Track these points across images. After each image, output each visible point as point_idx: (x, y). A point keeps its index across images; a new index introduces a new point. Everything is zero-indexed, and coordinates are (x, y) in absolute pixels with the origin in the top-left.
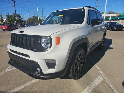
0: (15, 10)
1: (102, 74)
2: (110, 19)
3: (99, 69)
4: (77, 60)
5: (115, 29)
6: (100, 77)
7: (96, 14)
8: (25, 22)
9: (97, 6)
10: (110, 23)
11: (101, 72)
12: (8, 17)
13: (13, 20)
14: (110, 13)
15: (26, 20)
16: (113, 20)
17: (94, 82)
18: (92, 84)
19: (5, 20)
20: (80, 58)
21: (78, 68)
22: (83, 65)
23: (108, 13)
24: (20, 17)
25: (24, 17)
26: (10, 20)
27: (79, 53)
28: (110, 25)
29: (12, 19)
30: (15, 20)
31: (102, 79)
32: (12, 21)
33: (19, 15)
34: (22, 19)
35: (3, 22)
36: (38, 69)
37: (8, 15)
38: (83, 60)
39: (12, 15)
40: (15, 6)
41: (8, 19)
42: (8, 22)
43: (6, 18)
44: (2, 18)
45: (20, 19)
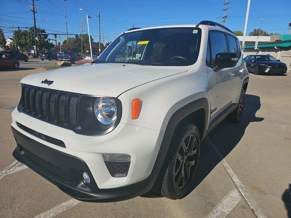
0: (35, 19)
1: (238, 184)
2: (256, 48)
3: (230, 171)
4: (181, 152)
5: (267, 71)
6: (234, 193)
7: (227, 39)
8: (58, 48)
9: (226, 17)
10: (255, 56)
11: (236, 179)
12: (18, 35)
13: (28, 41)
14: (256, 33)
15: (59, 43)
16: (263, 49)
17: (219, 208)
18: (215, 211)
19: (9, 42)
20: (187, 148)
21: (183, 172)
22: (193, 163)
23: (251, 34)
24: (46, 36)
25: (55, 35)
26: (22, 41)
27: (186, 137)
28: (255, 62)
29: (26, 40)
30: (33, 43)
31: (240, 199)
32: (27, 44)
33: (43, 31)
34: (51, 42)
35: (5, 46)
36: (85, 175)
37: (17, 29)
38: (194, 152)
39: (28, 30)
40: (34, 9)
41: (17, 39)
42: (17, 46)
43: (13, 37)
44: (3, 37)
45: (46, 40)
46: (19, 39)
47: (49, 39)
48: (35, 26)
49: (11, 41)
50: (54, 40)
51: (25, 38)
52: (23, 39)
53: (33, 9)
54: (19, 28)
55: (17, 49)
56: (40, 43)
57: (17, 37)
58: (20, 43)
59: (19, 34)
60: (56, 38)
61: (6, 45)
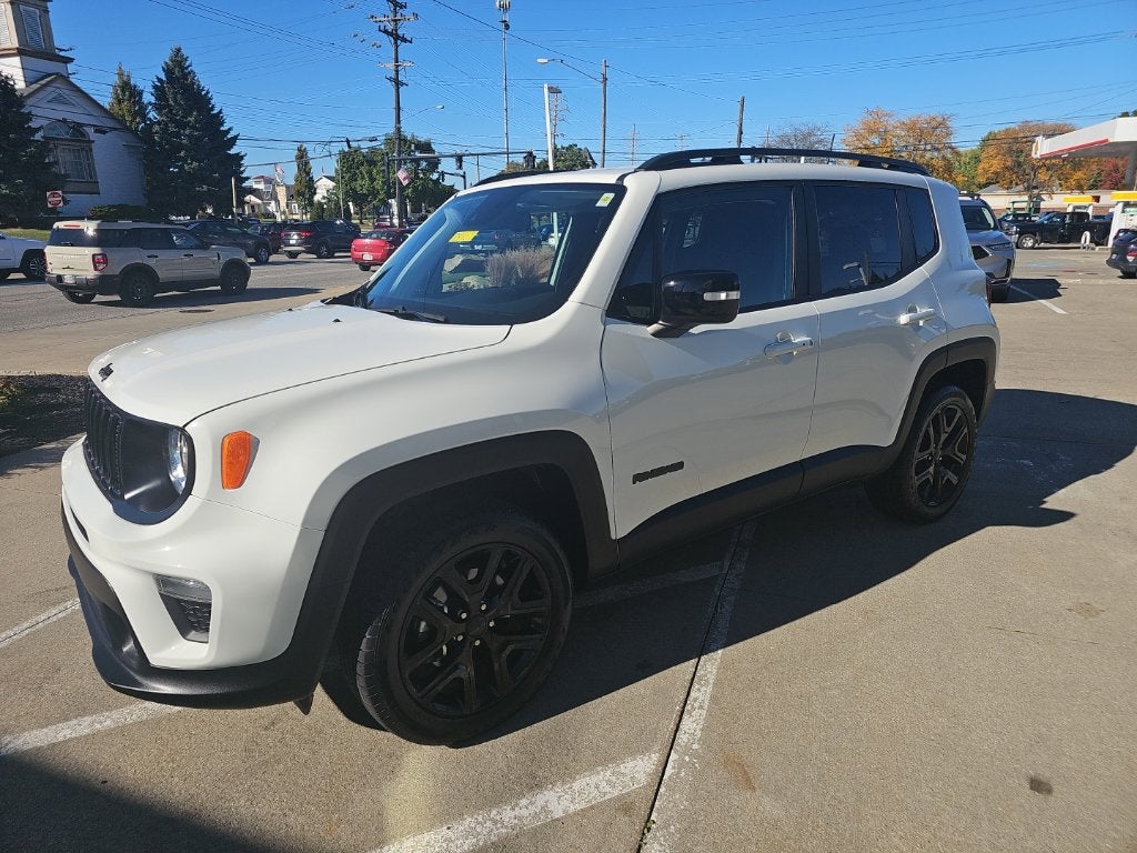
0: (398, 109)
3: (702, 693)
12: (352, 163)
13: (378, 184)
17: (549, 795)
19: (323, 188)
24: (434, 164)
25: (459, 159)
26: (362, 185)
29: (372, 180)
30: (391, 188)
31: (640, 783)
32: (374, 193)
33: (428, 148)
34: (448, 181)
35: (311, 203)
37: (343, 147)
39: (379, 144)
40: (397, 72)
41: (347, 176)
42: (346, 203)
43: (336, 171)
44: (308, 174)
45: (435, 176)
46: (353, 178)
47: (443, 174)
48: (399, 129)
49: (331, 184)
50: (457, 175)
51: (370, 173)
52: (363, 178)
53: (393, 75)
54: (348, 141)
55: (348, 209)
56: (415, 189)
57: (348, 171)
58: (354, 190)
59: (353, 160)
60: (460, 167)
61: (317, 198)
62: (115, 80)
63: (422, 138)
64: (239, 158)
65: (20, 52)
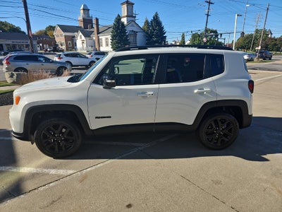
19: (187, 42)
45: (216, 39)
48: (206, 27)
49: (190, 42)
62: (145, 21)
63: (214, 29)
64: (165, 37)
65: (127, 16)
